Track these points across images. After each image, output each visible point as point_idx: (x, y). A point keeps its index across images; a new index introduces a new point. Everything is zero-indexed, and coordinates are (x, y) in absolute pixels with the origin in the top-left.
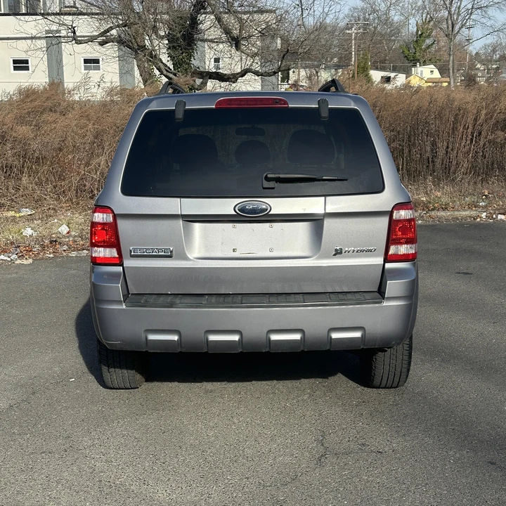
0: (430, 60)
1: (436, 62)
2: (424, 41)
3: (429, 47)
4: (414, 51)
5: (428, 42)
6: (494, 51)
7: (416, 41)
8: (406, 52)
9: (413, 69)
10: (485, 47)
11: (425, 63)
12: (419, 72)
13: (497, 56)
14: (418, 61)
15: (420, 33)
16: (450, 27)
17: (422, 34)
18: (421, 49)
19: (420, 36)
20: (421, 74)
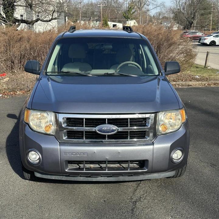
0: (134, 18)
1: (136, 19)
2: (131, 10)
3: (133, 13)
4: (128, 14)
5: (133, 11)
6: (160, 15)
7: (128, 10)
8: (125, 15)
9: (127, 22)
10: (156, 13)
11: (132, 19)
12: (129, 23)
13: (161, 17)
14: (129, 18)
15: (130, 7)
16: (140, 5)
17: (131, 7)
18: (130, 14)
19: (130, 9)
20: (130, 24)
